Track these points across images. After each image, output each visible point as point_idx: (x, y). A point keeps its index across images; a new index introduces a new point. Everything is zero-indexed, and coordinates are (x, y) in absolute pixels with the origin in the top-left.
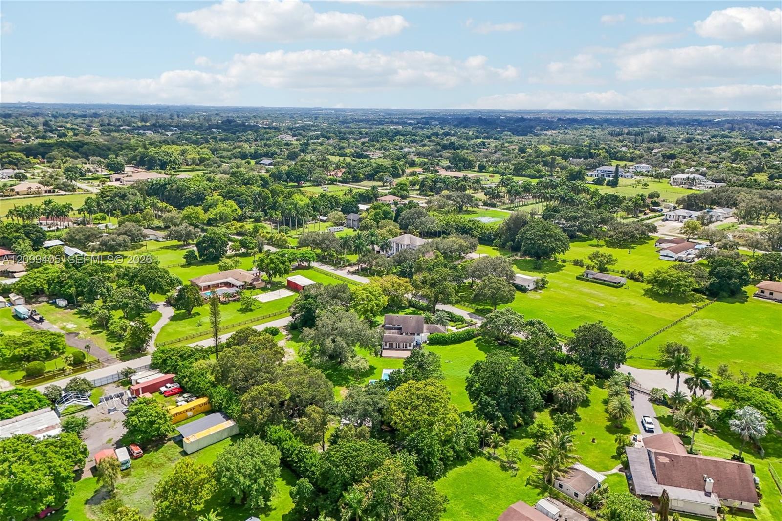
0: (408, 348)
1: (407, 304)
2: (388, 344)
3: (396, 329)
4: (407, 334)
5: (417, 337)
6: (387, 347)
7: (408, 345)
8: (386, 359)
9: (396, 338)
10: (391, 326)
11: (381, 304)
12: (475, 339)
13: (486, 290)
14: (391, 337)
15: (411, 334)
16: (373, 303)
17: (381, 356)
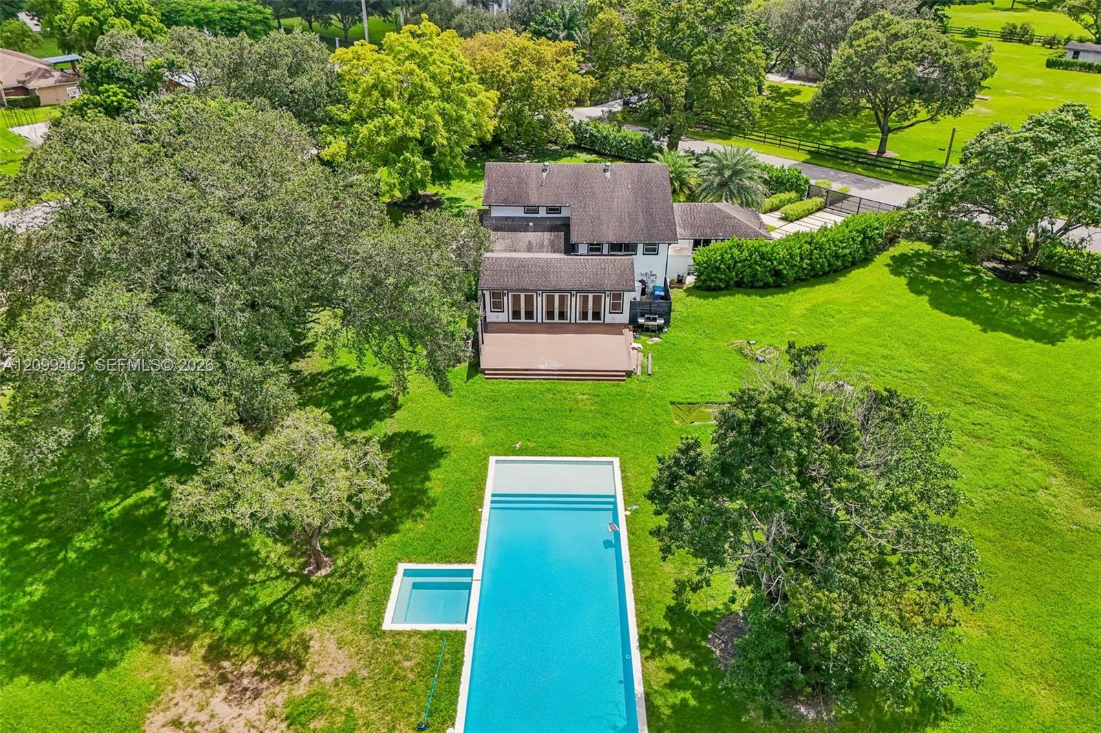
0: (609, 318)
1: (571, 138)
2: (507, 301)
3: (540, 226)
4: (595, 248)
5: (642, 264)
6: (502, 317)
7: (607, 302)
8: (504, 386)
9: (545, 269)
10: (519, 212)
11: (468, 118)
12: (883, 258)
13: (881, 66)
14: (522, 265)
15: (616, 247)
16: (433, 107)
17: (475, 367)
